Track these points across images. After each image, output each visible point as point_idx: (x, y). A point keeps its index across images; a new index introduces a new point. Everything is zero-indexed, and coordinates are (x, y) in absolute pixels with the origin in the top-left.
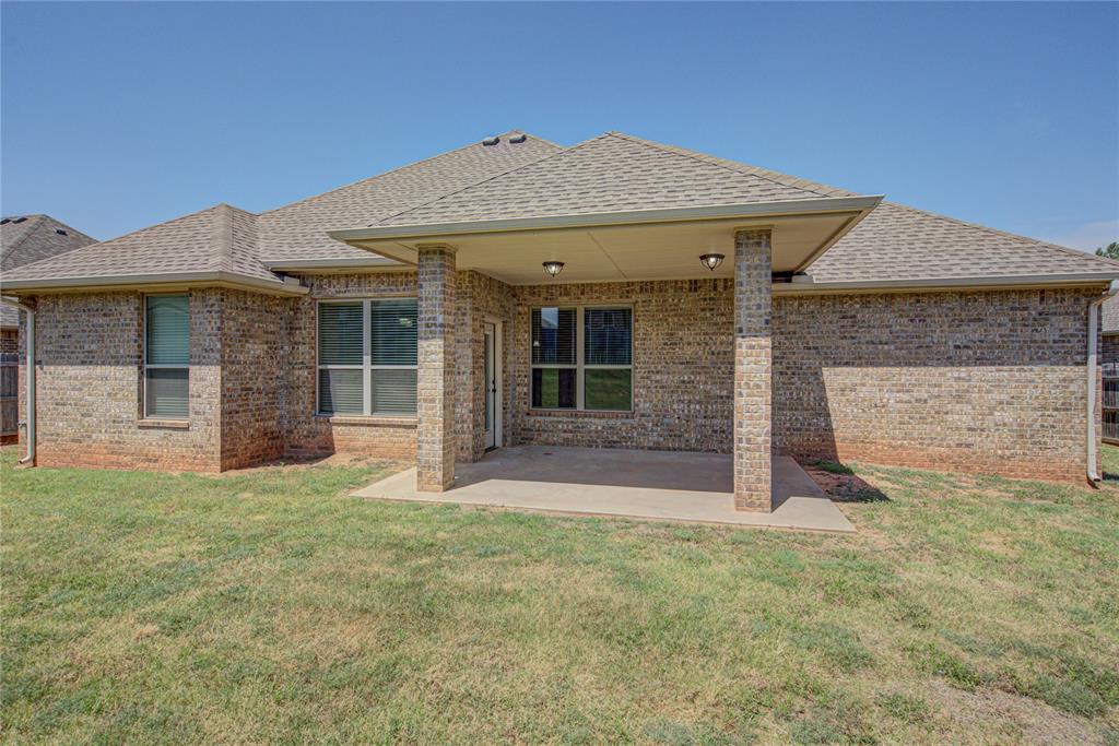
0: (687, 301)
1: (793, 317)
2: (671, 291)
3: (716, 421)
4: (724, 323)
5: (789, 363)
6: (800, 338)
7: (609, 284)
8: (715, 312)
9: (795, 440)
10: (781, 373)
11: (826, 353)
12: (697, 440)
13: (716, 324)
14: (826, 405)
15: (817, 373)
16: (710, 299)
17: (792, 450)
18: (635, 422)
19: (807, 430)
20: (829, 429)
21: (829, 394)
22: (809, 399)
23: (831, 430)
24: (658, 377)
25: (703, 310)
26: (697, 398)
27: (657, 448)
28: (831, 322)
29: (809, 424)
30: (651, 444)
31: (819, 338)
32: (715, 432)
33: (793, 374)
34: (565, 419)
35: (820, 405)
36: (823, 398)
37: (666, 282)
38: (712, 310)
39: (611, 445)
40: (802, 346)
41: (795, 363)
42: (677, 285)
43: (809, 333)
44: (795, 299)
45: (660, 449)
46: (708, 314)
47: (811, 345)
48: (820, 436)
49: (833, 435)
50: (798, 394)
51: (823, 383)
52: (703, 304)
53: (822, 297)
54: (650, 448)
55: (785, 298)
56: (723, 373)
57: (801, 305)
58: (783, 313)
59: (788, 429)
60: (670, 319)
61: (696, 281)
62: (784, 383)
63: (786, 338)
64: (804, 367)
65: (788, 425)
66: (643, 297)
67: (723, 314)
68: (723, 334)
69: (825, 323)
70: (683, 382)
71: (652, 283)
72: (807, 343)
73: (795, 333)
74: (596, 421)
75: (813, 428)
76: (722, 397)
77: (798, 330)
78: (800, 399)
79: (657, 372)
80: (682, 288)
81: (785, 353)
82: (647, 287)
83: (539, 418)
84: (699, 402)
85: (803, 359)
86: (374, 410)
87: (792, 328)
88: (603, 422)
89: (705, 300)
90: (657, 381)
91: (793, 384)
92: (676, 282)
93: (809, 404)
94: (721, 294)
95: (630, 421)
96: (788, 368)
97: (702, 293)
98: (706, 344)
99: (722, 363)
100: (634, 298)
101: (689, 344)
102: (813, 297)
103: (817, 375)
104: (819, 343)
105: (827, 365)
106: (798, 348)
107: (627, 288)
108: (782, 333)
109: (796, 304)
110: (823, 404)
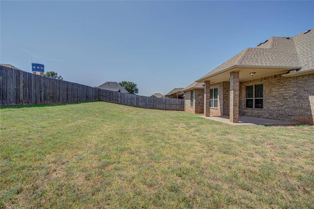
0: (274, 81)
1: (300, 82)
2: (270, 79)
3: (280, 112)
4: (282, 85)
5: (299, 95)
6: (302, 88)
7: (258, 79)
8: (280, 83)
9: (301, 118)
10: (297, 98)
11: (310, 92)
12: (276, 117)
13: (280, 86)
14: (310, 108)
15: (307, 98)
16: (279, 79)
17: (300, 121)
18: (263, 111)
19: (304, 115)
20: (311, 115)
21: (311, 104)
22: (305, 106)
23: (312, 116)
24: (268, 100)
25: (277, 82)
26: (276, 106)
27: (267, 118)
28: (312, 82)
29: (305, 114)
30: (266, 117)
31: (308, 87)
32: (280, 115)
33: (300, 98)
34: (251, 110)
35: (308, 108)
36: (309, 106)
37: (269, 77)
38: (279, 82)
39: (258, 117)
40: (303, 90)
41: (301, 95)
42: (272, 77)
43: (305, 86)
44: (301, 76)
45: (268, 118)
46: (279, 83)
47: (306, 89)
48: (308, 117)
49: (312, 118)
50: (302, 105)
51: (309, 101)
52: (277, 81)
53: (309, 75)
54: (266, 118)
55: (298, 76)
56: (282, 99)
57: (303, 78)
58: (297, 81)
59: (299, 115)
60: (270, 86)
61: (276, 75)
62: (298, 101)
63: (298, 88)
64: (304, 96)
65: (299, 114)
66: (265, 81)
67: (282, 83)
68: (282, 88)
69: (310, 82)
70: (273, 101)
71: (266, 77)
72: (305, 89)
73: (301, 86)
74: (256, 111)
75: (306, 115)
76: (282, 105)
77: (302, 85)
78: (302, 106)
79: (267, 99)
80: (272, 78)
81: (298, 93)
82: (265, 78)
83: (246, 110)
84: (276, 107)
85: (303, 94)
86: (214, 106)
87: (300, 85)
88: (257, 111)
89: (278, 80)
90: (267, 101)
91: (300, 101)
92: (271, 76)
93: (305, 108)
94: (281, 78)
95: (262, 111)
96: (299, 97)
97: (277, 78)
98: (278, 91)
99: (282, 96)
100: (263, 81)
101: (274, 92)
102: (306, 75)
103: (307, 99)
104: (308, 89)
105: (311, 95)
106: (302, 91)
107: (262, 79)
108: (297, 87)
109: (301, 78)
110: (309, 108)
